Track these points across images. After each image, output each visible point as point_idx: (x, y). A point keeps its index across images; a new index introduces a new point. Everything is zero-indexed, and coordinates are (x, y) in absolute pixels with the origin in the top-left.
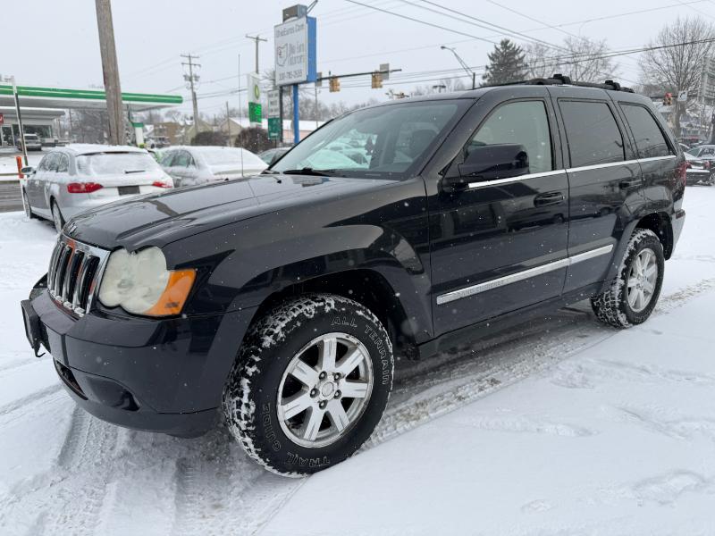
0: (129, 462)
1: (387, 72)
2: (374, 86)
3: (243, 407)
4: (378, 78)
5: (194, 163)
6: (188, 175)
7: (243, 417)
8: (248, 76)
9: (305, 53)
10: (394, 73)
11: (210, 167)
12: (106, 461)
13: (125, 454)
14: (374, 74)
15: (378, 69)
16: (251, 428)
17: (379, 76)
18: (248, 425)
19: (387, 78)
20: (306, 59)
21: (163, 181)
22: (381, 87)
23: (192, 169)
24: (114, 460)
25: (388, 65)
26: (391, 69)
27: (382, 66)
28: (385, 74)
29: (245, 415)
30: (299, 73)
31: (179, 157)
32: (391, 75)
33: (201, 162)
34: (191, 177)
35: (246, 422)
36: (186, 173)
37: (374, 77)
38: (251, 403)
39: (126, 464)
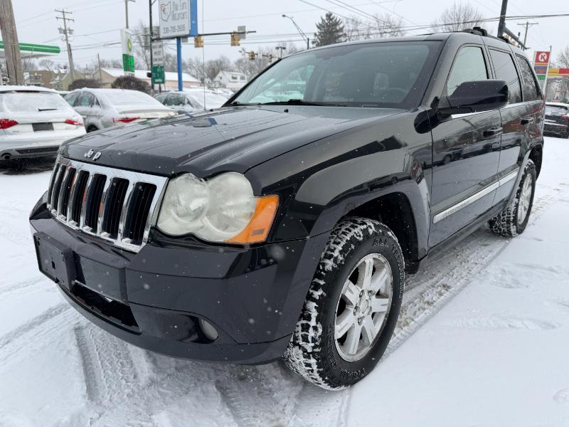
0: (161, 390)
1: (244, 33)
2: (233, 44)
3: (311, 330)
4: (236, 37)
5: (98, 103)
6: (94, 114)
7: (310, 339)
8: (122, 31)
9: (187, 10)
10: (249, 34)
11: (114, 107)
12: (137, 391)
13: (152, 382)
14: (233, 34)
15: (236, 30)
16: (317, 350)
18: (313, 348)
19: (244, 38)
20: (188, 15)
21: (74, 119)
22: (239, 45)
23: (95, 108)
24: (144, 389)
25: (244, 27)
26: (247, 30)
27: (240, 28)
28: (242, 35)
29: (313, 338)
30: (181, 28)
31: (82, 98)
32: (247, 35)
33: (105, 103)
34: (95, 116)
35: (313, 345)
36: (91, 112)
37: (232, 36)
38: (319, 326)
39: (159, 392)
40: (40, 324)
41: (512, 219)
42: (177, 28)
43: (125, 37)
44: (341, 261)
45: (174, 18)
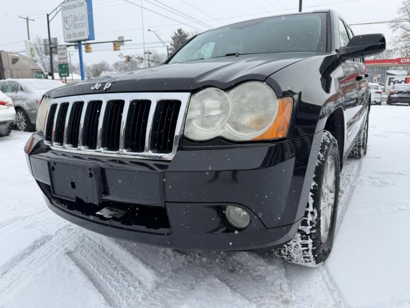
0: (169, 290)
1: (123, 41)
2: (115, 50)
3: (309, 215)
4: (117, 44)
5: (22, 89)
6: (18, 98)
7: (309, 223)
8: (26, 42)
10: (127, 42)
11: (37, 92)
13: (158, 285)
14: (115, 42)
15: (117, 40)
16: (314, 231)
17: (118, 44)
18: (311, 230)
19: (123, 45)
20: (87, 24)
21: (5, 101)
22: (119, 50)
23: (20, 93)
24: (153, 291)
25: (122, 37)
26: (125, 39)
27: (119, 38)
28: (121, 43)
29: (311, 222)
30: (81, 34)
31: (7, 86)
32: (125, 43)
33: (29, 89)
34: (21, 99)
35: (310, 227)
36: (17, 97)
37: (114, 44)
38: (315, 211)
39: (168, 292)
40: (30, 254)
41: (362, 144)
42: (77, 34)
43: (28, 46)
44: (323, 158)
45: (75, 27)
